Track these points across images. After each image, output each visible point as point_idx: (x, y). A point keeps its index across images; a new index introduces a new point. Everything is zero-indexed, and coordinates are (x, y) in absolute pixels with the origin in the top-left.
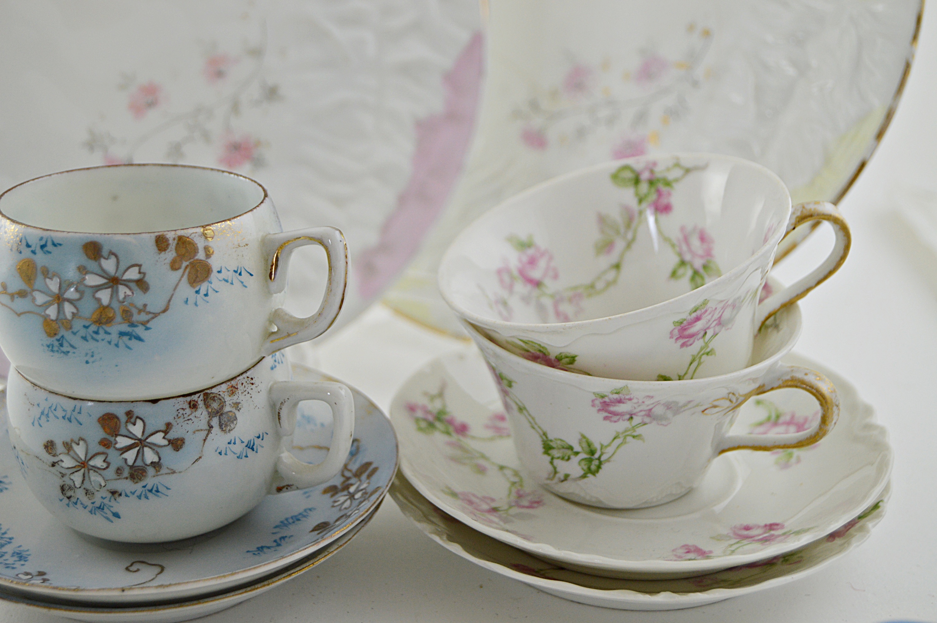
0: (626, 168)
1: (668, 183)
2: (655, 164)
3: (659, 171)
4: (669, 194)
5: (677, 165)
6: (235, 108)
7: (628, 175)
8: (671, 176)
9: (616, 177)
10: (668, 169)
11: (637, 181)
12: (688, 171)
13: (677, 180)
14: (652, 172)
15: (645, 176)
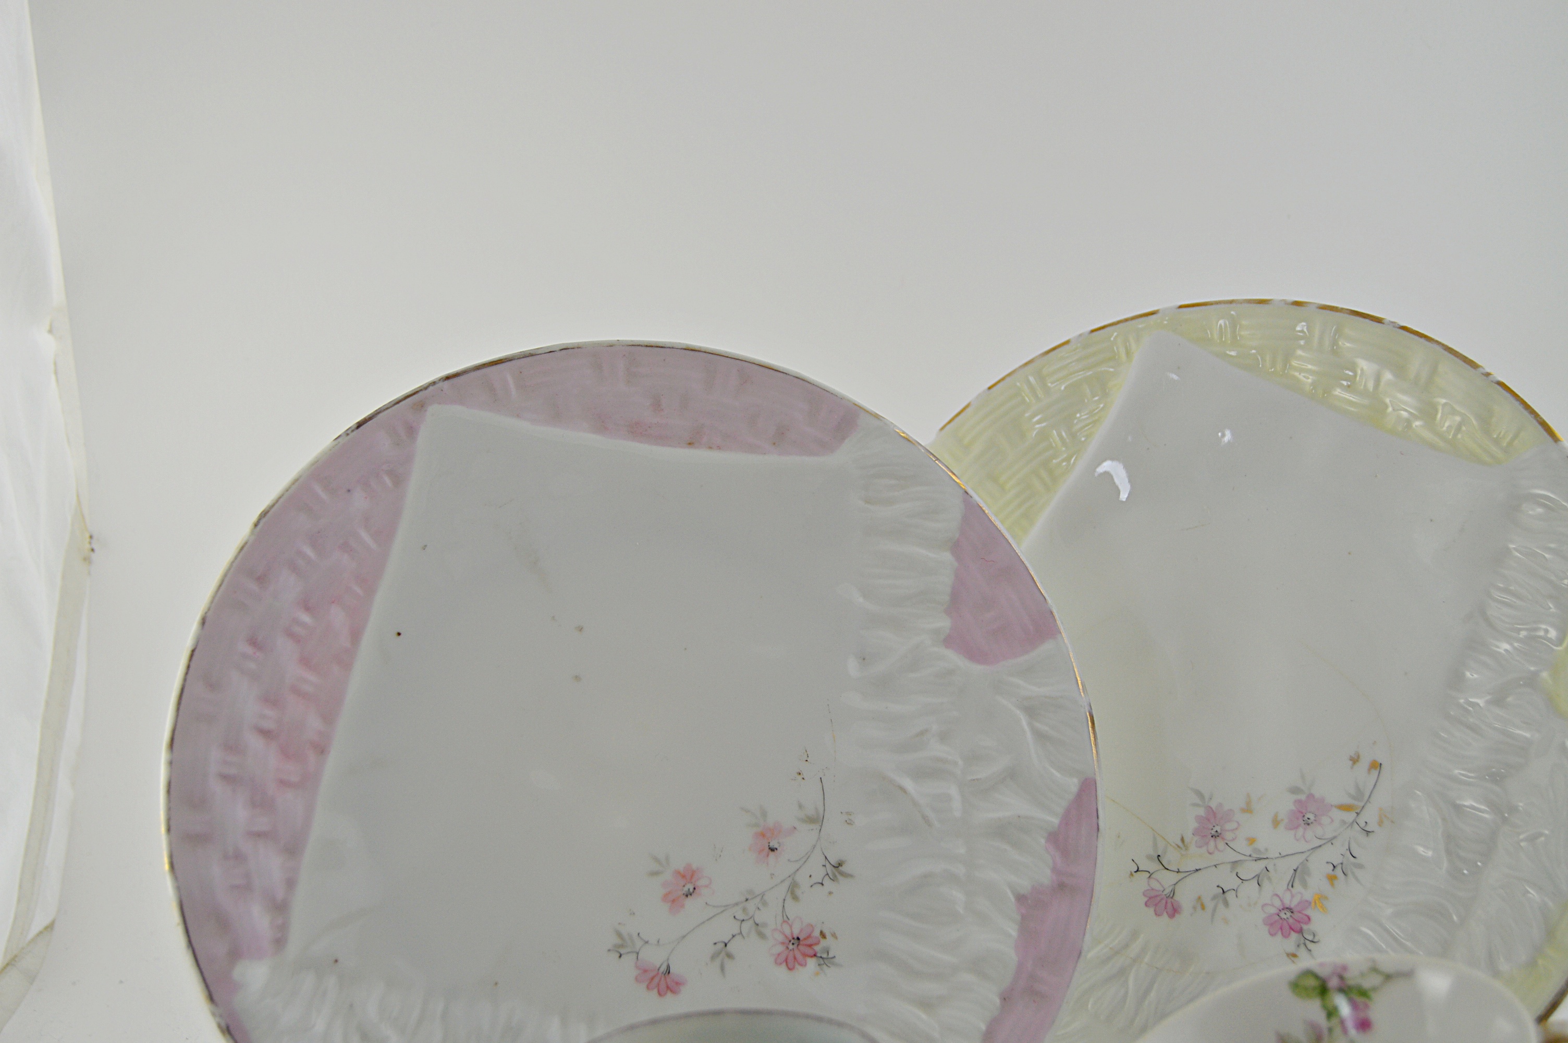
0: (1309, 973)
1: (1364, 993)
2: (1345, 968)
3: (1352, 978)
4: (1367, 1006)
5: (1375, 970)
6: (793, 891)
7: (1312, 982)
8: (1366, 984)
9: (1295, 986)
10: (1362, 975)
11: (1323, 990)
12: (1388, 977)
13: (1375, 989)
14: (1341, 978)
15: (1334, 983)
